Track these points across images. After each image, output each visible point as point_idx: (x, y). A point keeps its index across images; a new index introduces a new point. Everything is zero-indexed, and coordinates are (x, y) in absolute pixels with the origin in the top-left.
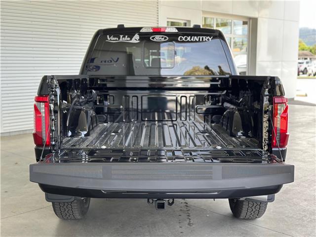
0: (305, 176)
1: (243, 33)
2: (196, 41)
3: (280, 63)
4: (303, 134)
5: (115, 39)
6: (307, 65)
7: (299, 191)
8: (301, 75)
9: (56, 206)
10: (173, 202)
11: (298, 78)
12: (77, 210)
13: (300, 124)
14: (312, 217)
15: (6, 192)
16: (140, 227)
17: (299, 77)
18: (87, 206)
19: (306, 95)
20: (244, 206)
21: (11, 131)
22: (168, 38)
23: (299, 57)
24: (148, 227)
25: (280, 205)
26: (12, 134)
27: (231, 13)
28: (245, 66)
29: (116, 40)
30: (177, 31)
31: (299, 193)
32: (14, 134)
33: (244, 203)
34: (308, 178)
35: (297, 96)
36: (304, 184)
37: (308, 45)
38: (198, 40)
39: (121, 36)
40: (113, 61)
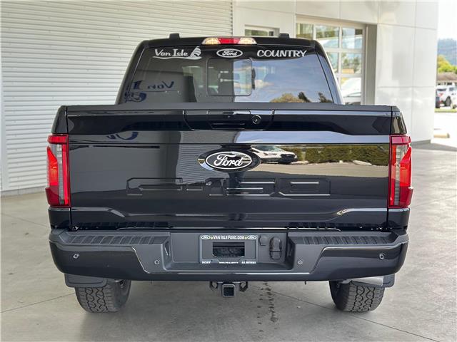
0: (442, 252)
1: (356, 46)
2: (283, 57)
3: (411, 89)
4: (441, 192)
5: (167, 54)
6: (452, 92)
7: (432, 272)
8: (442, 108)
9: (81, 293)
10: (246, 287)
11: (436, 112)
12: (110, 299)
13: (437, 177)
14: (450, 310)
15: (11, 274)
16: (202, 323)
17: (438, 110)
18: (126, 292)
19: (448, 136)
20: (350, 293)
21: (20, 188)
22: (242, 53)
23: (439, 82)
24: (213, 323)
25: (404, 293)
26: (22, 192)
27: (338, 18)
28: (359, 95)
29: (168, 56)
30: (255, 43)
31: (433, 275)
32: (24, 192)
33: (351, 289)
34: (447, 254)
35: (435, 137)
36: (440, 263)
37: (452, 64)
38: (285, 55)
39: (175, 50)
40: (165, 87)
